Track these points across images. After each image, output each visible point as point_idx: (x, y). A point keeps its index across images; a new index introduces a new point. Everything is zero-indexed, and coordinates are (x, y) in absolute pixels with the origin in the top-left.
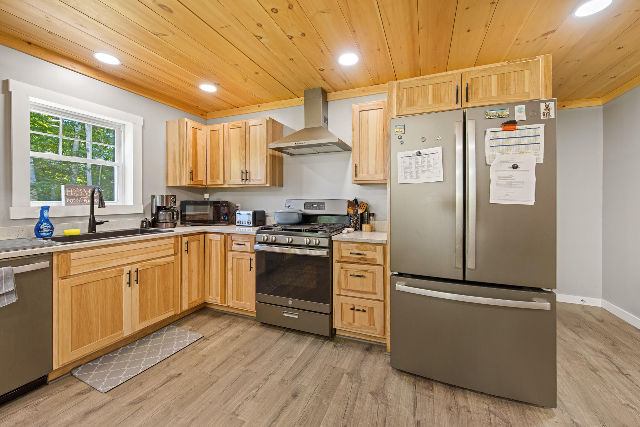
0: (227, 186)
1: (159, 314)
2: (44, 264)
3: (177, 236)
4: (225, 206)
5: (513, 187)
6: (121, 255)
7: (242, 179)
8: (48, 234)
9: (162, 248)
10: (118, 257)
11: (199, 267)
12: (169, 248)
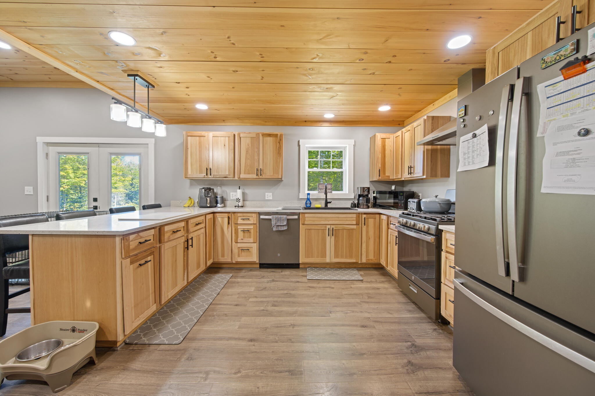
0: (403, 179)
1: (346, 257)
2: (296, 217)
3: (359, 213)
4: (402, 195)
5: (579, 166)
6: (326, 219)
7: (409, 173)
8: (309, 206)
9: (349, 219)
10: (324, 220)
11: (375, 237)
12: (353, 220)
